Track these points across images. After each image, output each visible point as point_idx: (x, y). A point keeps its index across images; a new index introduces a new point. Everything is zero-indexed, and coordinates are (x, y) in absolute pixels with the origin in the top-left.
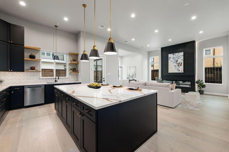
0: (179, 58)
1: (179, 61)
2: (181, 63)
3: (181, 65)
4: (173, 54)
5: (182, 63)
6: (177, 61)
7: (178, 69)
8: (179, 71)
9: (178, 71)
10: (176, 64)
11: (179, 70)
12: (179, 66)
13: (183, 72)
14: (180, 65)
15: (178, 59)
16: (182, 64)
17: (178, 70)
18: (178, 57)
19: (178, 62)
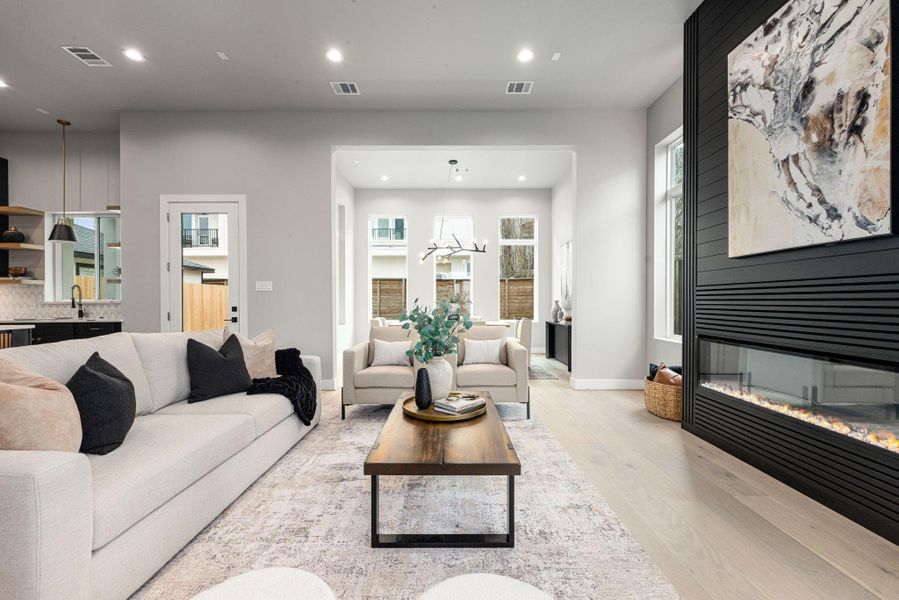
0: (824, 38)
1: (830, 79)
2: (850, 106)
3: (856, 130)
4: (767, 31)
5: (863, 98)
6: (809, 86)
7: (817, 191)
8: (834, 214)
9: (814, 220)
10: (793, 143)
11: (830, 199)
12: (826, 148)
13: (884, 227)
14: (839, 136)
15: (814, 65)
16: (871, 113)
17: (818, 209)
18: (815, 27)
19: (823, 97)
